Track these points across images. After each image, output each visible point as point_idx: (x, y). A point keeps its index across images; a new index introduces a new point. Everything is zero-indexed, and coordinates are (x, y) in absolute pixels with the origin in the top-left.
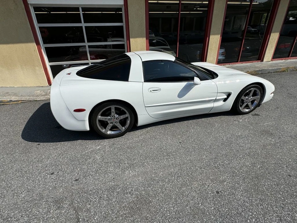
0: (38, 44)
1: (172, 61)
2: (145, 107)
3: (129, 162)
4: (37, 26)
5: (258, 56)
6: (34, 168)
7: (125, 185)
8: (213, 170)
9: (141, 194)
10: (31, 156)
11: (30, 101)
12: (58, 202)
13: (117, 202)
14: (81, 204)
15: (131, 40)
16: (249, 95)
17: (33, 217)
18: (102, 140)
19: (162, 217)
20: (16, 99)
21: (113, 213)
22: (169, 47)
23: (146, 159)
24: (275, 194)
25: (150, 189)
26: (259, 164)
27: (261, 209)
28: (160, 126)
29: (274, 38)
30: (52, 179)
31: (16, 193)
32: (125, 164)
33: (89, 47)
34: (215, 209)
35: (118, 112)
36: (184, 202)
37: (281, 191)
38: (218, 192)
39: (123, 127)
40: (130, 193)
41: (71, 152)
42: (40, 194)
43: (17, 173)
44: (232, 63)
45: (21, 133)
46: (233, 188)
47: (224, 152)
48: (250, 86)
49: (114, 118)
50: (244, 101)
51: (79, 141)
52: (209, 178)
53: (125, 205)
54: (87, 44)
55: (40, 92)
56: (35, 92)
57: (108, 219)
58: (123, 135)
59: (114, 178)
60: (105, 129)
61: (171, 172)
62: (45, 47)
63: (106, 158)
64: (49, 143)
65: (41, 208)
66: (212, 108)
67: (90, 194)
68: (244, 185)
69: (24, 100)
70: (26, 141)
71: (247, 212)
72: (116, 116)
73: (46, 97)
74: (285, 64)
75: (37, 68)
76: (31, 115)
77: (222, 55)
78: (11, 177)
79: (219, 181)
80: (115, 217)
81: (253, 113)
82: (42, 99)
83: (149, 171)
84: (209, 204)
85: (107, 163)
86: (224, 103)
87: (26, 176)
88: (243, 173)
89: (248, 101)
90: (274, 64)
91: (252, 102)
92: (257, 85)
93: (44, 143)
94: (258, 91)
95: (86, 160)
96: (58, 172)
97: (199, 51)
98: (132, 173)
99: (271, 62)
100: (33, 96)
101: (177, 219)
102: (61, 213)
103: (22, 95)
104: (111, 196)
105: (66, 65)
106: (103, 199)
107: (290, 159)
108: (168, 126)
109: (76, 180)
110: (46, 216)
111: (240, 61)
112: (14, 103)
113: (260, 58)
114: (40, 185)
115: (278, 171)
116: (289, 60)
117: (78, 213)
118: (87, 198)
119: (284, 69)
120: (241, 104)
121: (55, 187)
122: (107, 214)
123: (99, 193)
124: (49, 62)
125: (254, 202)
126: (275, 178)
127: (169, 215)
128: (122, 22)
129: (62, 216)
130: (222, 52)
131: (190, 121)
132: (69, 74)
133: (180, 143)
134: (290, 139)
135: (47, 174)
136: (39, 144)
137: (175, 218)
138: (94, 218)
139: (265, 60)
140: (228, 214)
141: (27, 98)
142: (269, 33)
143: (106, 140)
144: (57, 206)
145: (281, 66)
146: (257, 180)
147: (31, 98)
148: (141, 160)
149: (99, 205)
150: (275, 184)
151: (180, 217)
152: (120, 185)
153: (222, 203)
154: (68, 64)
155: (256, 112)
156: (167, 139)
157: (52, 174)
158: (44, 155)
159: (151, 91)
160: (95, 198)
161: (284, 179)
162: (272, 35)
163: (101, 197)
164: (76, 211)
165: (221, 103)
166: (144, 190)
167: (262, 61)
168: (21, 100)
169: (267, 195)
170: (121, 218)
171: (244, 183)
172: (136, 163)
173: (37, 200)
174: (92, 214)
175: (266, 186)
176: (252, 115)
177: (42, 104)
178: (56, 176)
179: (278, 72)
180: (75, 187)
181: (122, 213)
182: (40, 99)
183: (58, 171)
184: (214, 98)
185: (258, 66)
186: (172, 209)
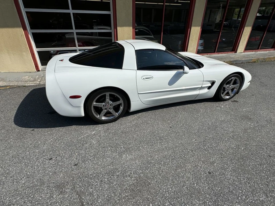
0: (25, 29)
1: (163, 50)
2: (138, 94)
3: (125, 146)
4: (23, 10)
5: (232, 48)
6: (31, 154)
7: (123, 168)
8: (204, 152)
9: (140, 177)
10: (26, 142)
11: (19, 87)
12: (60, 187)
13: (118, 185)
14: (83, 188)
15: (118, 28)
16: (230, 83)
17: (36, 203)
18: (96, 125)
19: (162, 198)
20: (4, 84)
21: (115, 195)
22: (152, 37)
23: (140, 143)
24: (260, 173)
25: (148, 171)
26: (242, 146)
27: (249, 186)
28: (150, 112)
29: (247, 31)
30: (51, 164)
31: (16, 179)
32: (122, 148)
33: (77, 34)
34: (209, 188)
35: (112, 98)
36: (180, 182)
37: (264, 170)
38: (210, 173)
39: (117, 113)
40: (129, 176)
41: (66, 137)
42: (40, 180)
43: (14, 159)
44: (210, 53)
45: (13, 118)
46: (222, 168)
47: (211, 136)
48: (232, 75)
49: (108, 104)
50: (226, 89)
51: (74, 127)
52: (200, 160)
53: (126, 188)
54: (74, 31)
55: (28, 77)
56: (23, 77)
57: (112, 202)
58: (116, 121)
59: (112, 162)
60: (99, 115)
61: (166, 155)
62: (32, 33)
63: (102, 143)
64: (44, 129)
65: (43, 194)
66: (198, 95)
67: (91, 178)
68: (232, 166)
69: (12, 86)
70: (19, 127)
71: (237, 190)
72: (111, 102)
73: (35, 82)
74: (255, 56)
75: (24, 53)
76: (22, 101)
77: (201, 45)
78: (8, 163)
79: (209, 163)
80: (118, 199)
81: (232, 99)
82: (31, 85)
83: (145, 154)
84: (203, 184)
85: (104, 148)
86: (208, 90)
87: (23, 162)
88: (230, 155)
89: (229, 89)
90: (246, 55)
91: (232, 90)
92: (238, 75)
93: (39, 129)
94: (238, 81)
95: (83, 145)
96: (56, 158)
97: (181, 41)
98: (129, 157)
99: (244, 53)
100: (21, 82)
101: (176, 199)
102: (64, 198)
103: (10, 81)
104: (112, 179)
105: (54, 51)
106: (104, 183)
107: (268, 141)
108: (158, 112)
109: (76, 165)
110: (50, 201)
111: (216, 52)
112: (2, 88)
113: (234, 49)
114: (39, 171)
115: (259, 153)
116: (259, 52)
117: (81, 197)
118: (88, 182)
119: (255, 60)
120: (223, 91)
121: (55, 173)
122: (109, 196)
123: (99, 177)
124: (37, 48)
125: (242, 181)
126: (258, 159)
127: (168, 196)
128: (109, 10)
129: (65, 200)
130: (201, 43)
131: (178, 107)
132: (62, 60)
133: (171, 127)
134: (266, 123)
135: (45, 160)
136: (33, 130)
137: (174, 198)
138: (97, 201)
139: (238, 51)
140: (221, 193)
141: (16, 84)
142: (243, 27)
143: (100, 125)
144: (59, 191)
145: (252, 57)
146: (242, 161)
147: (19, 84)
148: (136, 144)
149: (101, 189)
150: (258, 164)
151: (178, 197)
152: (119, 169)
153: (215, 182)
154: (55, 51)
155: (235, 99)
156: (158, 124)
157: (51, 159)
158: (40, 141)
159: (144, 79)
160: (96, 182)
161: (265, 159)
162: (246, 28)
163: (102, 181)
164: (79, 196)
165: (206, 91)
166: (142, 173)
167: (236, 52)
168: (10, 86)
169: (253, 174)
170: (124, 200)
171: (232, 164)
172: (131, 147)
173: (38, 185)
174: (95, 197)
175: (251, 165)
176: (232, 101)
177: (31, 90)
178: (55, 162)
179: (250, 62)
180: (75, 172)
181: (124, 196)
182: (29, 85)
183: (56, 156)
184: (200, 86)
185: (233, 56)
186: (170, 189)
